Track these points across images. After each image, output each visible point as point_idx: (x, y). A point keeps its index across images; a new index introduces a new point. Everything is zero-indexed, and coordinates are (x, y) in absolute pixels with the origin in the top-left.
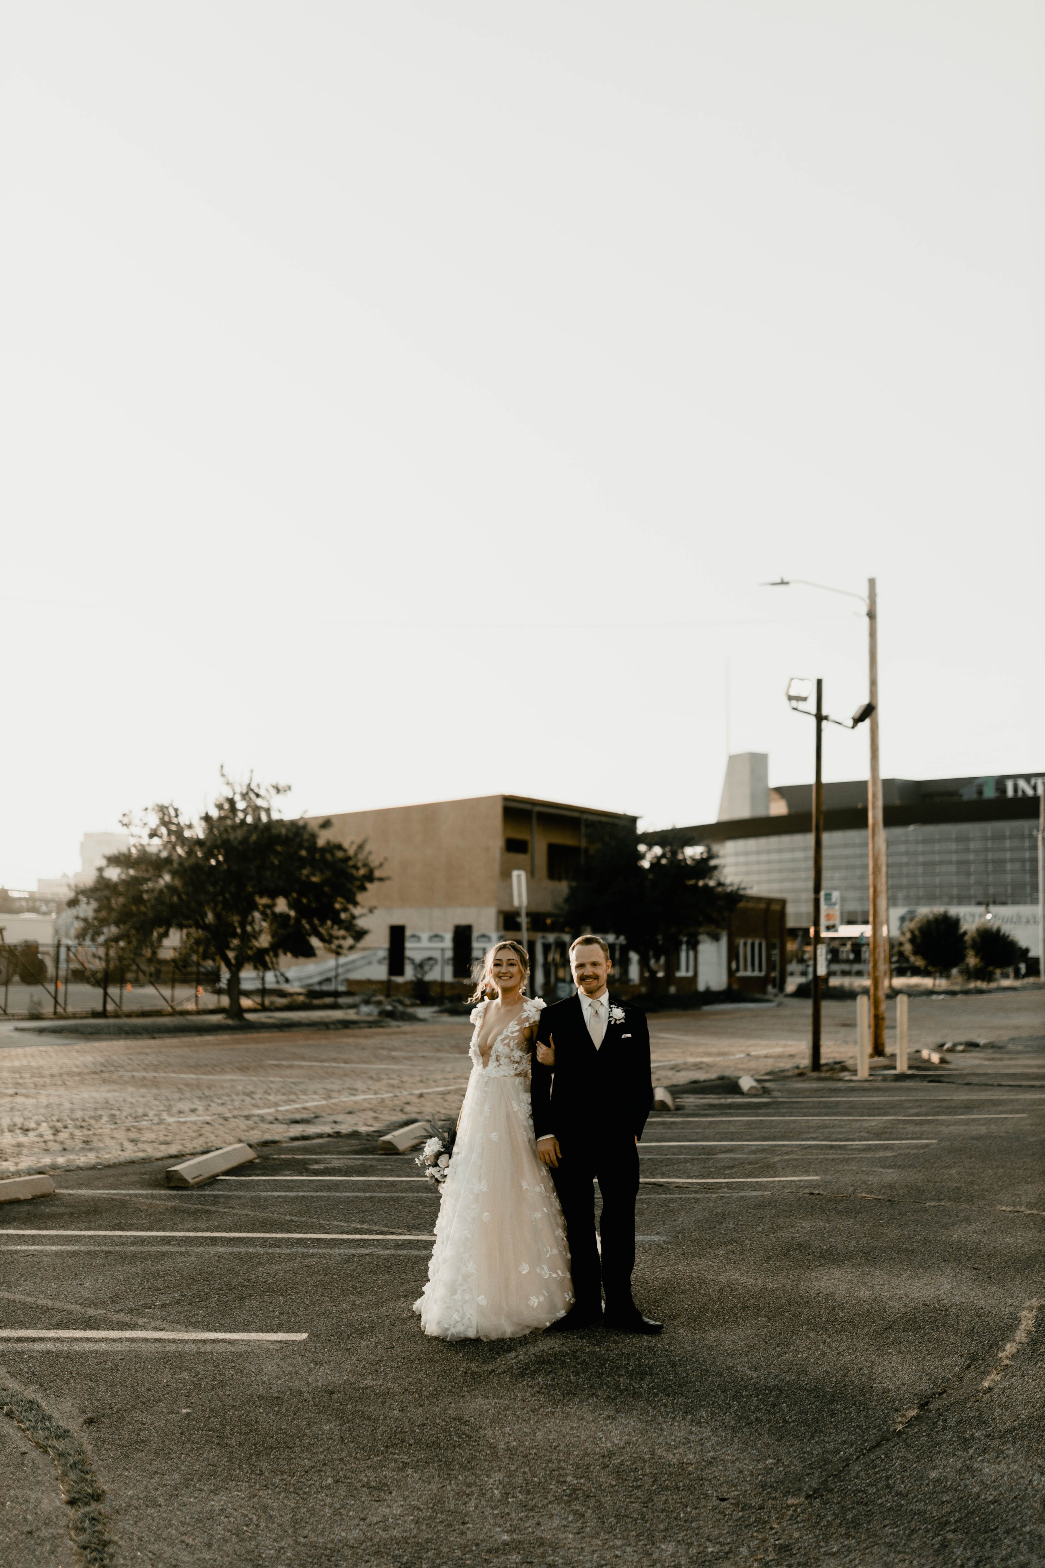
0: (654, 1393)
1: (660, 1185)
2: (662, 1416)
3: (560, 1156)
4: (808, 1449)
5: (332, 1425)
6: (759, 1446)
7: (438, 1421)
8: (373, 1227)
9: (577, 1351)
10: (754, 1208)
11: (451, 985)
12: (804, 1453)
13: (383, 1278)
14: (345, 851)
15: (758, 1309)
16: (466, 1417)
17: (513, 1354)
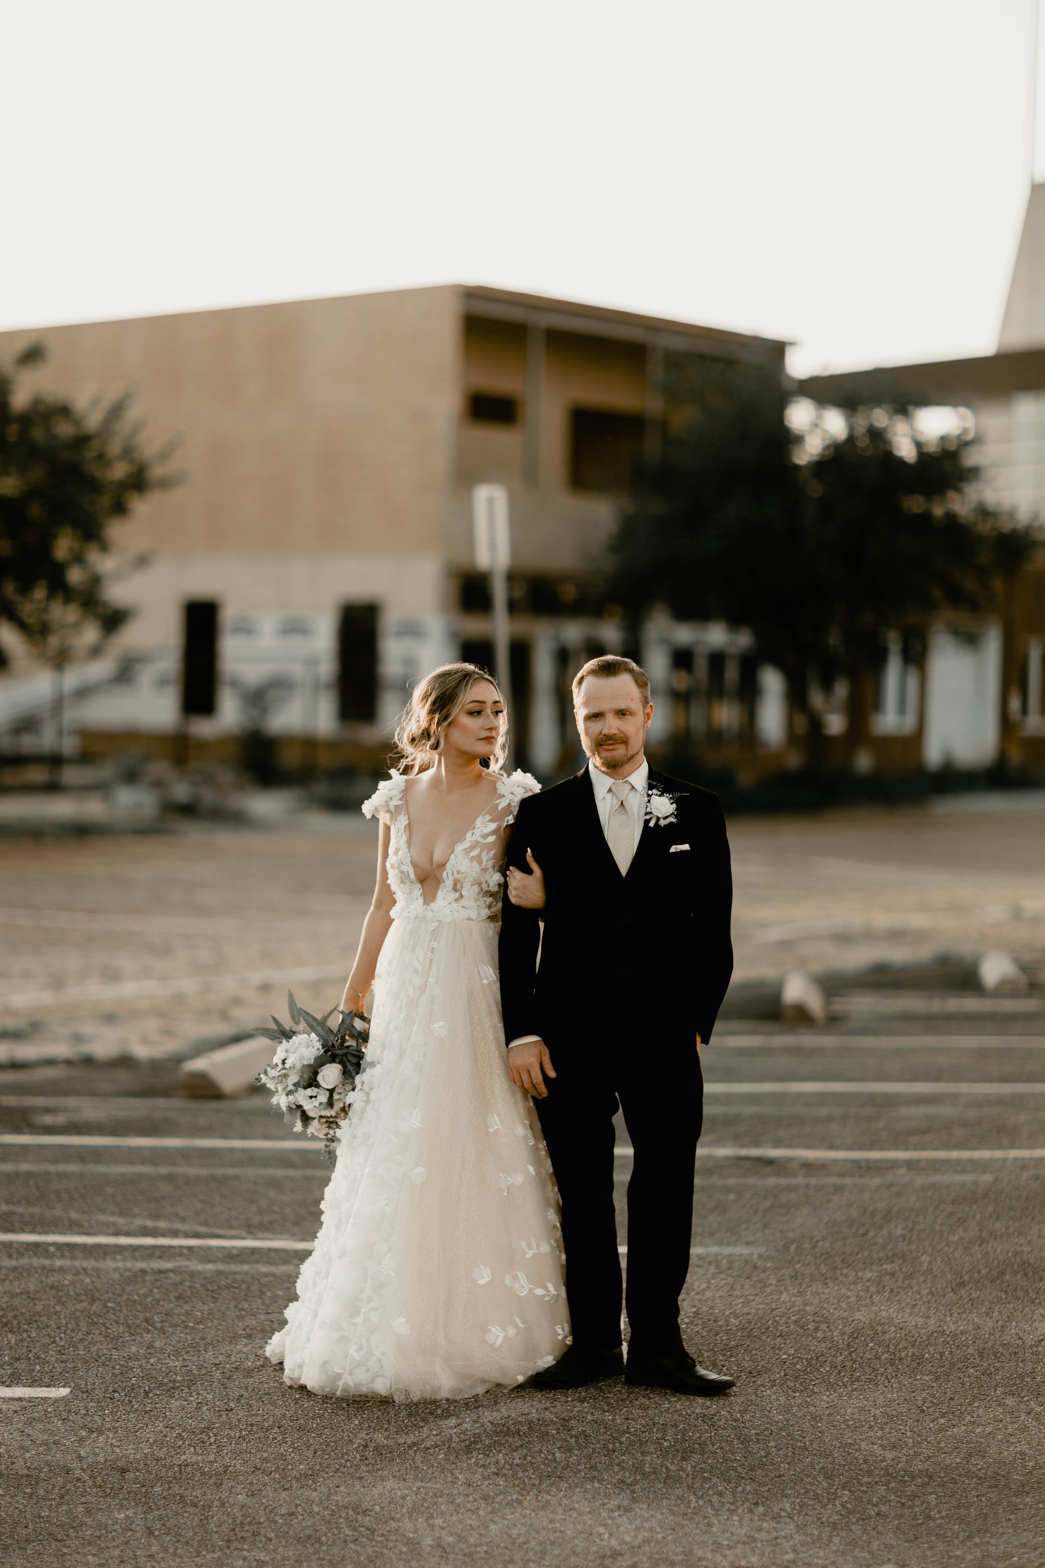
0: (703, 1478)
1: (769, 1162)
2: (713, 1508)
3: (552, 1074)
4: (958, 1553)
5: (130, 1513)
6: (875, 1547)
7: (316, 1509)
8: (178, 1226)
9: (571, 1418)
10: (953, 1203)
11: (332, 745)
12: (950, 1557)
13: (200, 1309)
14: (77, 422)
15: (919, 1361)
16: (366, 1505)
17: (453, 1421)
